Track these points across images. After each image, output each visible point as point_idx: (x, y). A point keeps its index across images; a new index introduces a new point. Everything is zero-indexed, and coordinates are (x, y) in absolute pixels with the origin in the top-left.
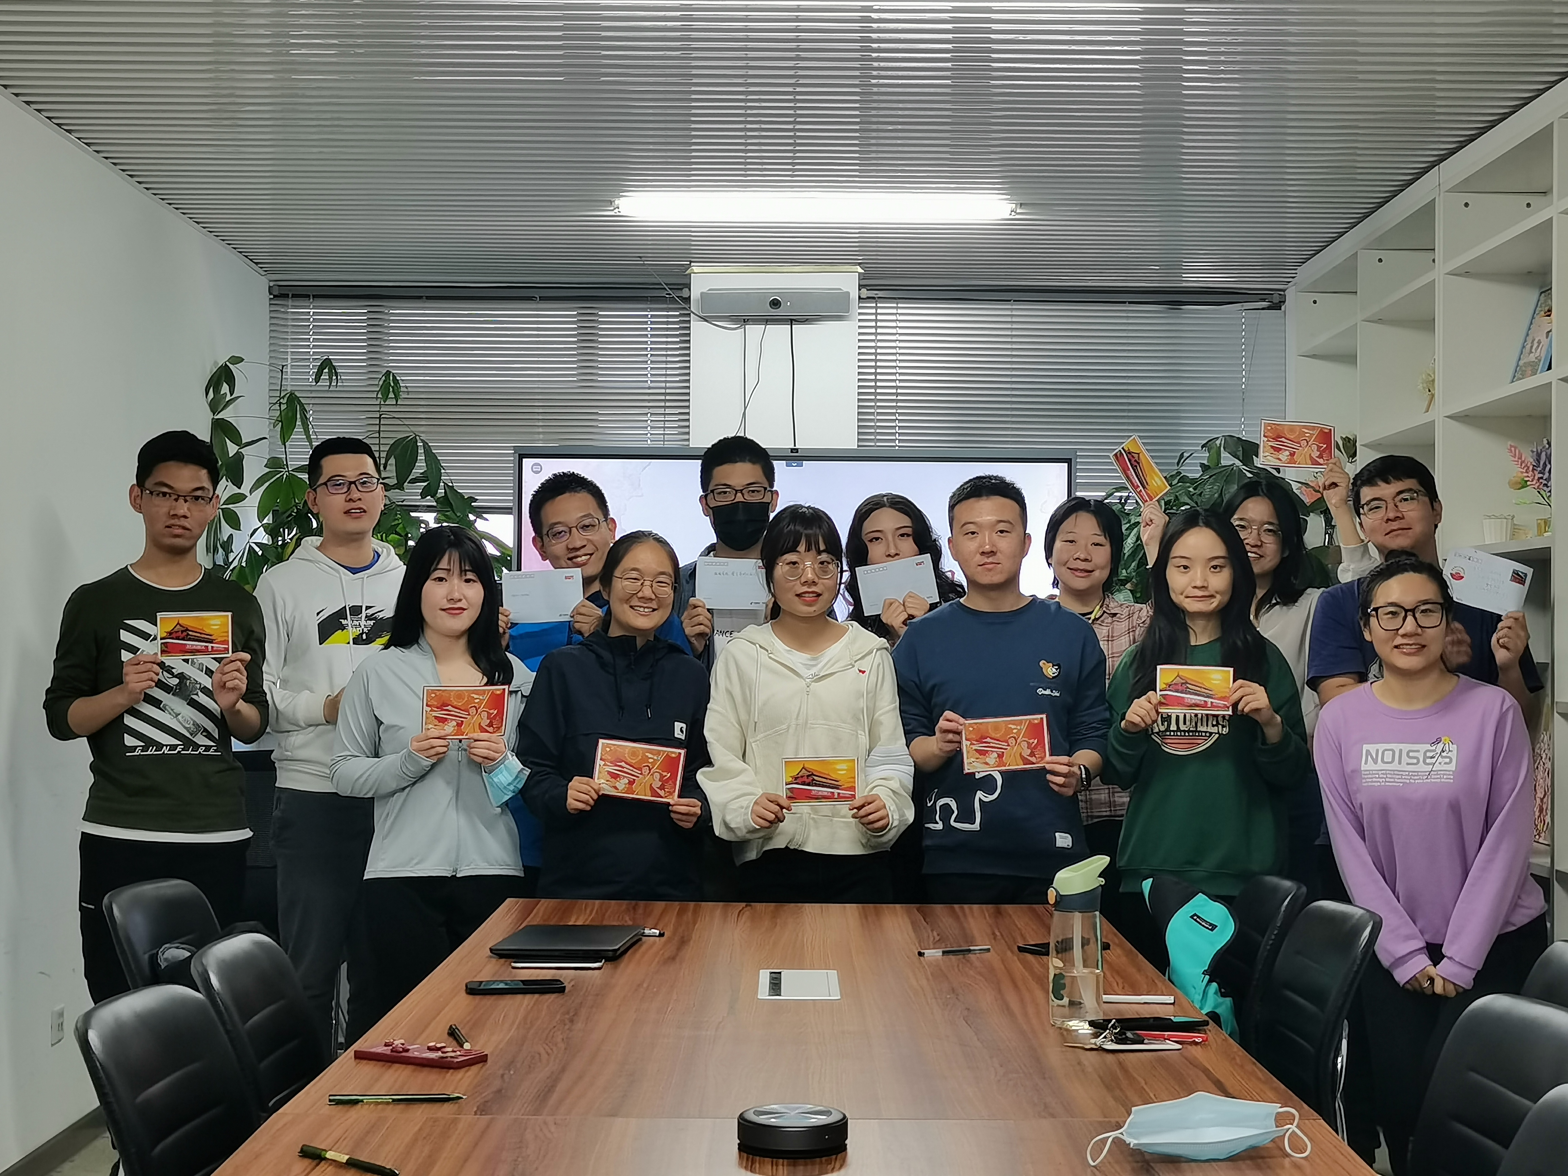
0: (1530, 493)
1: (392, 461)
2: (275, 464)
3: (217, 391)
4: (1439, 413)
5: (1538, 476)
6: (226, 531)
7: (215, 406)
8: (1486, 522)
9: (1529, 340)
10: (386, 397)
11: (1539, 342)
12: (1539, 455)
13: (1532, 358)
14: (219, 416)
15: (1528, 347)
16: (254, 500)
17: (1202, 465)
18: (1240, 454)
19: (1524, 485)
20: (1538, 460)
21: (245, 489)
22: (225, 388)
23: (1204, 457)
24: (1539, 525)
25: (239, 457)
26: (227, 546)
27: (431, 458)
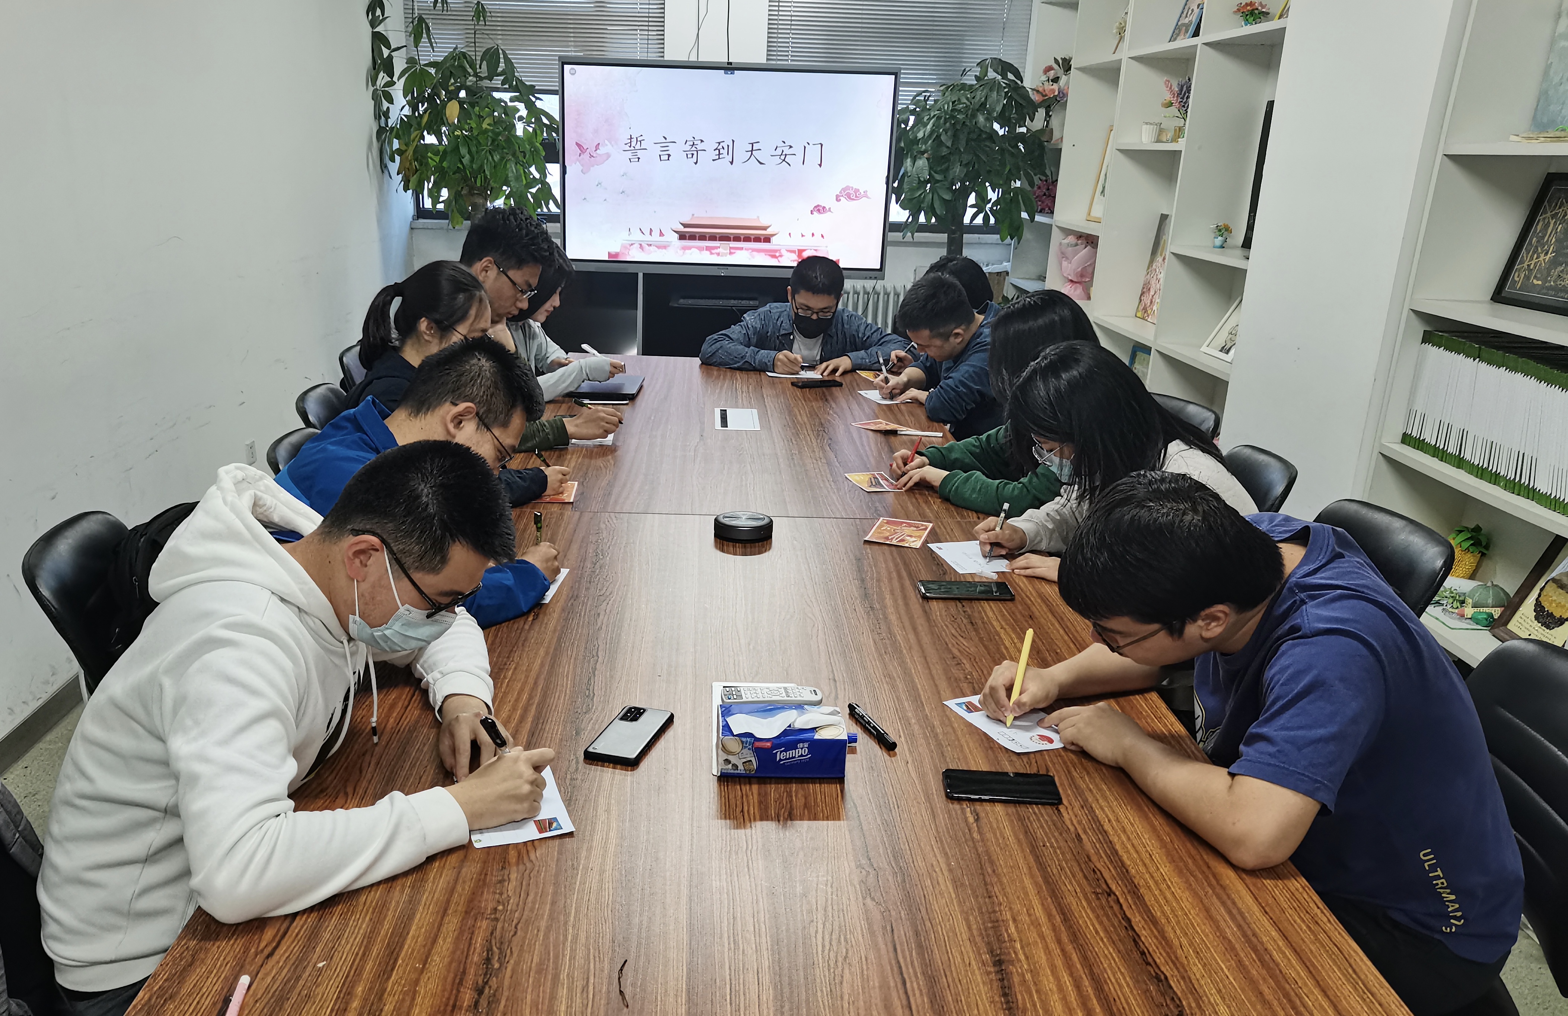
0: (1174, 110)
1: (485, 63)
2: (411, 61)
3: (374, 14)
4: (1125, 53)
5: (1179, 100)
6: (385, 105)
7: (374, 23)
8: (1145, 127)
9: (1187, 8)
10: (478, 20)
11: (1193, 11)
12: (1182, 87)
13: (1186, 21)
14: (376, 30)
15: (1185, 13)
16: (400, 85)
17: (976, 76)
18: (1000, 70)
19: (1170, 104)
20: (1181, 90)
21: (395, 79)
22: (378, 12)
23: (977, 71)
24: (1175, 130)
25: (390, 57)
26: (386, 114)
27: (508, 61)
